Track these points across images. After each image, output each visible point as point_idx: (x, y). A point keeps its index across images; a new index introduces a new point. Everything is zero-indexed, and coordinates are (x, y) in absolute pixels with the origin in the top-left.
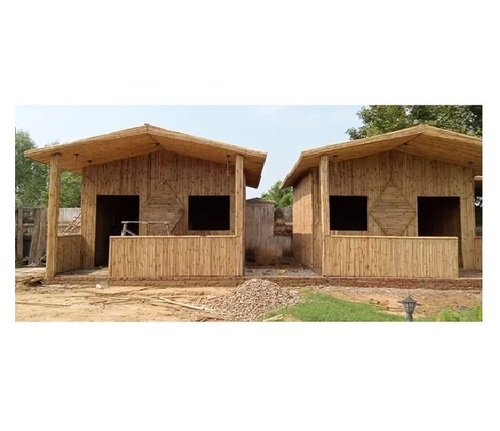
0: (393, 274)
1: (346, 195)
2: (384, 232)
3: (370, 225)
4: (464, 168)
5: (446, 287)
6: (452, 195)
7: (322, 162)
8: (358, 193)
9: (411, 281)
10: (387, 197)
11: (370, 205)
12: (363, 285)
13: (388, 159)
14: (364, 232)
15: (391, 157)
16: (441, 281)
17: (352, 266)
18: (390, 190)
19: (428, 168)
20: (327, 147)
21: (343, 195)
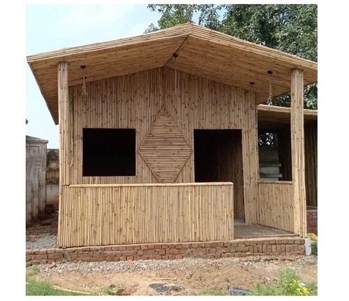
0: (154, 239)
1: (109, 127)
2: (156, 177)
3: (138, 168)
4: (246, 92)
5: (218, 253)
6: (232, 127)
7: (60, 73)
8: (124, 125)
9: (175, 247)
10: (158, 131)
11: (139, 140)
12: (113, 258)
13: (160, 77)
14: (131, 178)
15: (164, 76)
16: (213, 246)
17: (99, 230)
18: (163, 120)
19: (206, 91)
20: (64, 51)
21: (105, 127)
